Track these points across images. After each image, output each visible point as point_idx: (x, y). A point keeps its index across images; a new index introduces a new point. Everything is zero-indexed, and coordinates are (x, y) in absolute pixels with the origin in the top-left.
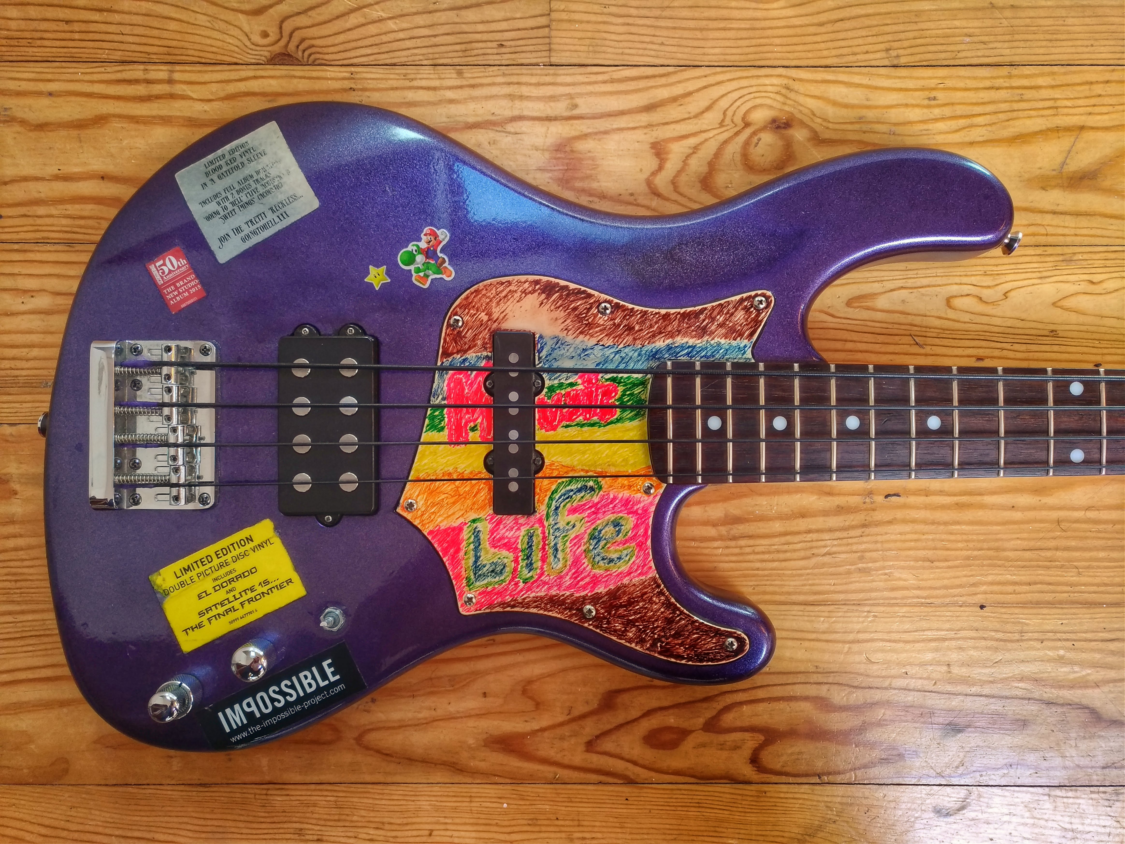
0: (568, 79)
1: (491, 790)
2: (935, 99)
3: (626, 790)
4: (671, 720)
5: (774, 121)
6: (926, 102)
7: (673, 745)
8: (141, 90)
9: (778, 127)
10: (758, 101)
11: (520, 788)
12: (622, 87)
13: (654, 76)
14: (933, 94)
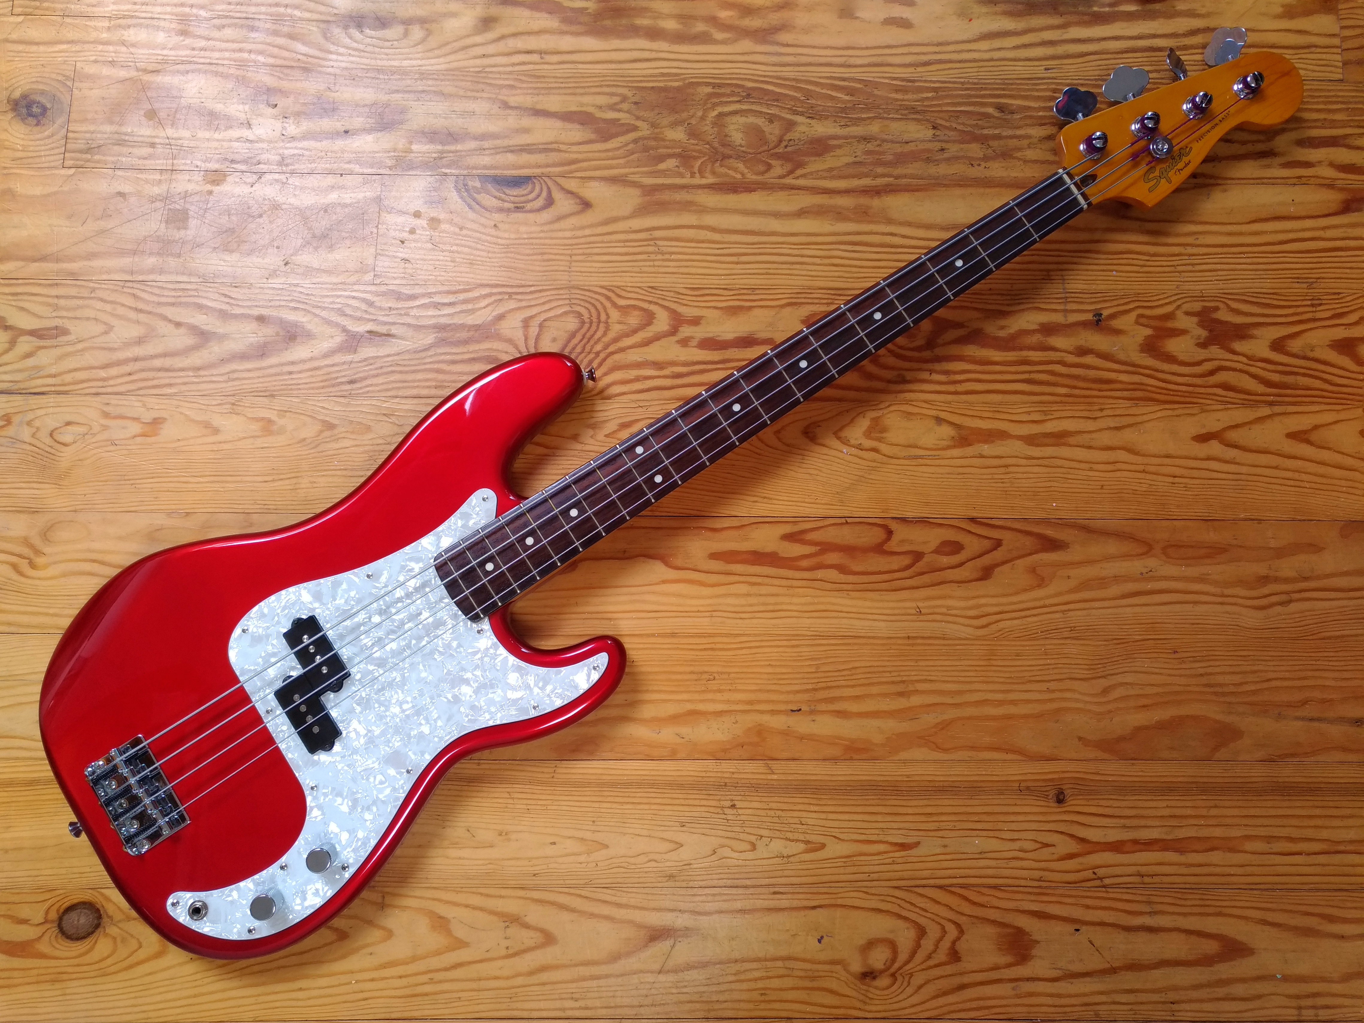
0: (1019, 1009)
1: (1063, 515)
2: (762, 994)
3: (974, 514)
4: (945, 560)
5: (874, 978)
6: (767, 992)
7: (945, 543)
8: (1320, 1001)
9: (872, 973)
10: (886, 992)
11: (1045, 516)
12: (982, 1003)
13: (959, 1011)
14: (763, 998)
